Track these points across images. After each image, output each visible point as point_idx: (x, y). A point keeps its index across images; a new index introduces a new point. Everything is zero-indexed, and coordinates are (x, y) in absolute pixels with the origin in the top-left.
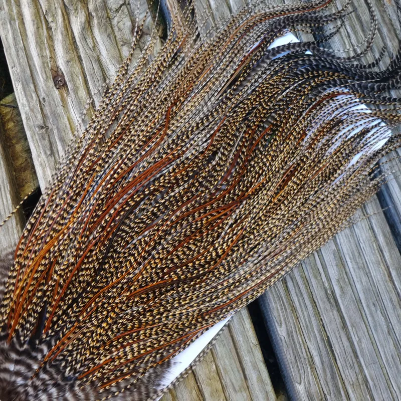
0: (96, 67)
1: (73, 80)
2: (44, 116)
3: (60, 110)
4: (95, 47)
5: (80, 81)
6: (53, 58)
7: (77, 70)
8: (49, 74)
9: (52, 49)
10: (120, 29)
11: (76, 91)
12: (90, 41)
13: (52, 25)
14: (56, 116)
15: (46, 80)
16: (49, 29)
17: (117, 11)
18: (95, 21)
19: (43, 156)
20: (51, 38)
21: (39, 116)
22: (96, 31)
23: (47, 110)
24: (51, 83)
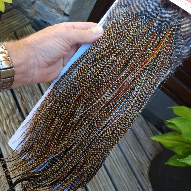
0: (12, 129)
1: (8, 133)
2: (3, 140)
3: (6, 138)
4: (11, 126)
5: (9, 132)
6: (4, 129)
7: (8, 130)
8: (4, 132)
9: (3, 127)
10: (16, 122)
11: (8, 134)
12: (10, 125)
13: (3, 123)
14: (5, 140)
15: (3, 133)
16: (2, 123)
17: (15, 118)
18: (11, 121)
19: (3, 147)
20: (3, 125)
21: (2, 140)
22: (12, 123)
23: (3, 139)
24: (4, 134)
